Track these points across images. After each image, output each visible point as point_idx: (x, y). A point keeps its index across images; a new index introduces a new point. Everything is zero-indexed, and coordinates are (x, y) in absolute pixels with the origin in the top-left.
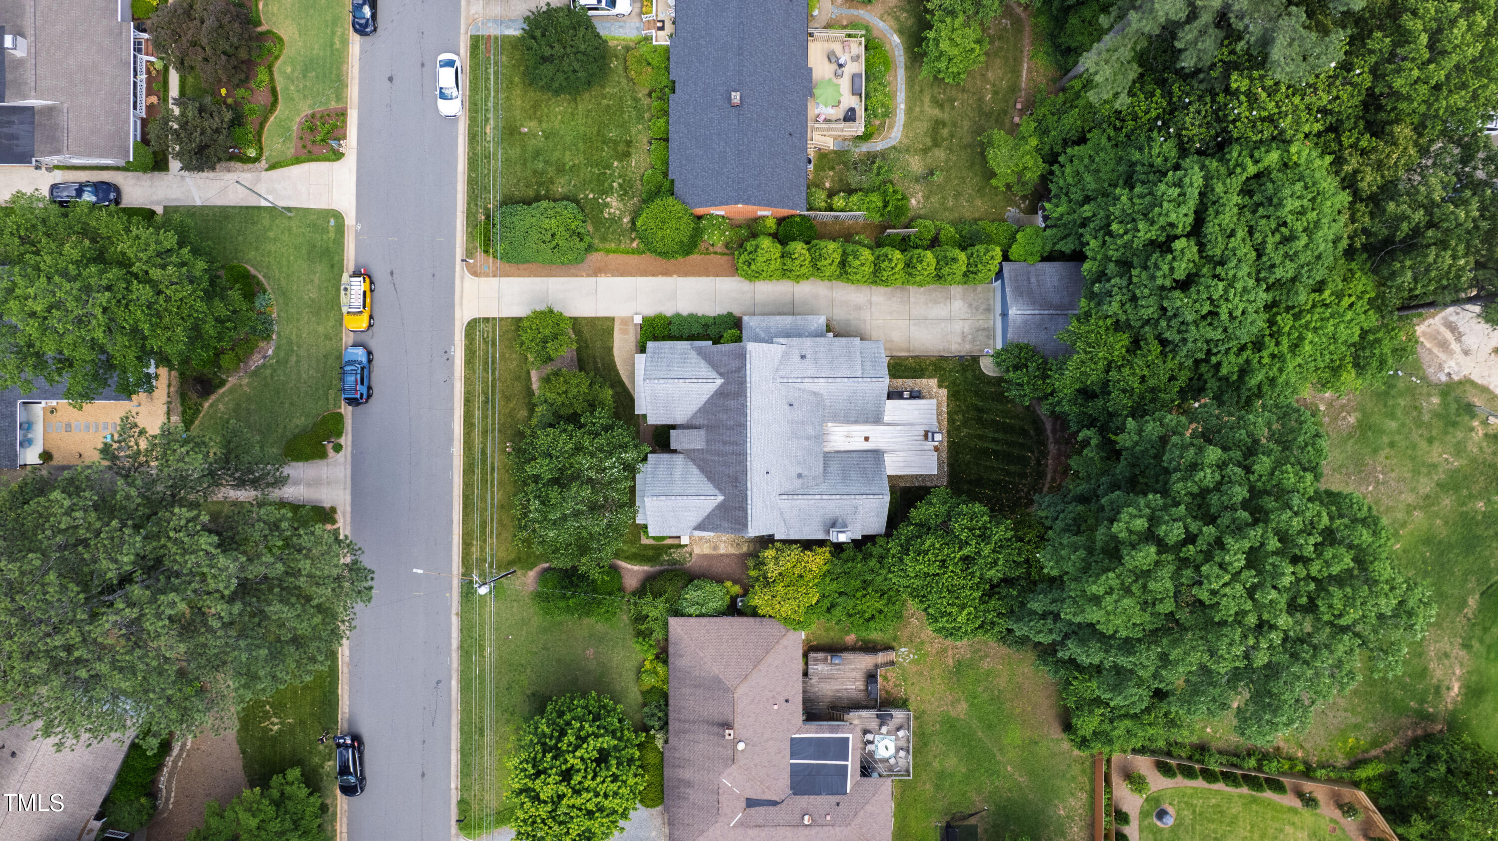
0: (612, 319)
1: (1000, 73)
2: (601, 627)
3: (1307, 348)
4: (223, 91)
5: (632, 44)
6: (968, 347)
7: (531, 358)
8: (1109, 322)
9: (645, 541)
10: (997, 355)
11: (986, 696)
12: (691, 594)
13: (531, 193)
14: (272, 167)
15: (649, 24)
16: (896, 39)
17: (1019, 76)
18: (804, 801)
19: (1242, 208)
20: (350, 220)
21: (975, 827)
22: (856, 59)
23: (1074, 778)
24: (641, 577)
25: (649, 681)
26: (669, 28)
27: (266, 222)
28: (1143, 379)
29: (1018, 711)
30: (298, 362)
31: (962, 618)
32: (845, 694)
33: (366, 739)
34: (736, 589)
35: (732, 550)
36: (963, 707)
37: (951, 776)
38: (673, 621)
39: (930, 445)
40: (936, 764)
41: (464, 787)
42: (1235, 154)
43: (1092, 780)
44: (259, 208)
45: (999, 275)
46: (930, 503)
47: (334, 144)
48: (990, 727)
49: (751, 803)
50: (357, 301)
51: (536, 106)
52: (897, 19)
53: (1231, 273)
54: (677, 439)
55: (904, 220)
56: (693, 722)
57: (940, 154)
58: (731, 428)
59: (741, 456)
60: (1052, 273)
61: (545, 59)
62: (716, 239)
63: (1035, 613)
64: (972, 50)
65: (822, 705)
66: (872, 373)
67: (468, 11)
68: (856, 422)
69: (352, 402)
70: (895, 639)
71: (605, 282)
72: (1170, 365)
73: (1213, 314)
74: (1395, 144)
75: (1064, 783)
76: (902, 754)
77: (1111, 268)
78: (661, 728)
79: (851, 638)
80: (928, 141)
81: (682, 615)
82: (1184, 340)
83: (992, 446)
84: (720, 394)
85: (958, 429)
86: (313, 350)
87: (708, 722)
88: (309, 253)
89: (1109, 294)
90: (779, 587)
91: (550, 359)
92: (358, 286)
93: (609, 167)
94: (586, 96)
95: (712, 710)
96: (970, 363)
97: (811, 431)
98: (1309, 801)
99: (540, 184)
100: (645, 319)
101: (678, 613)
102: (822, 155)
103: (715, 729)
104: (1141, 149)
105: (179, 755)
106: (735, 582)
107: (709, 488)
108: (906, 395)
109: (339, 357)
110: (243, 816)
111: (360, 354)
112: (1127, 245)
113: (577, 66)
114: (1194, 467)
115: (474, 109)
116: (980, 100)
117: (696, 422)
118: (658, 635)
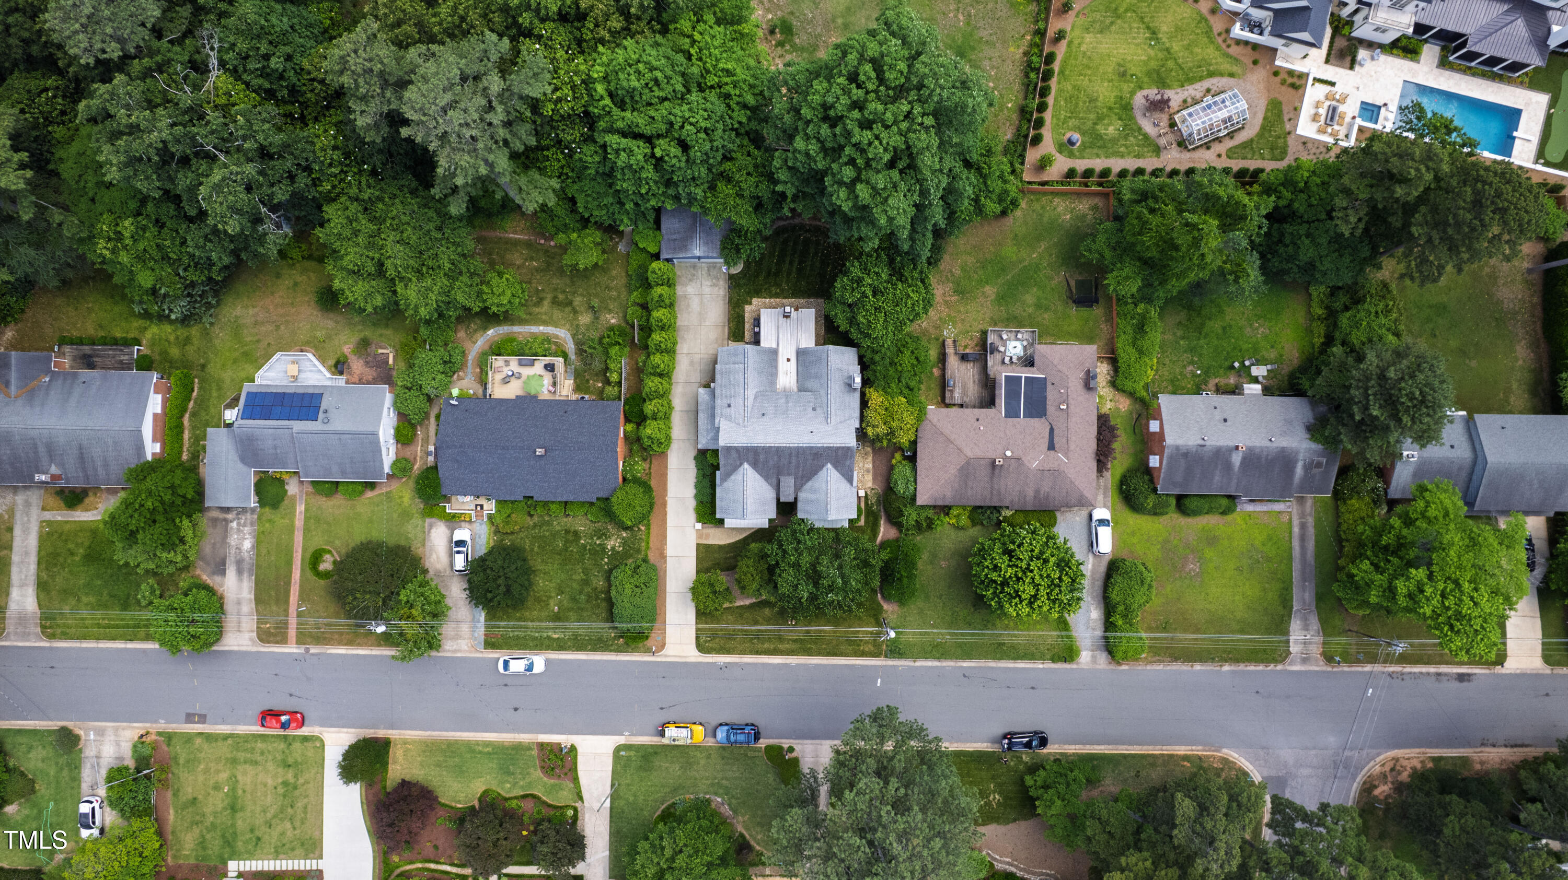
0: (698, 545)
1: (517, 255)
2: (925, 556)
3: (729, 66)
4: (525, 833)
5: (493, 528)
6: (721, 283)
7: (727, 605)
8: (708, 195)
9: (862, 522)
10: (727, 263)
11: (980, 272)
12: (900, 489)
13: (604, 604)
14: (581, 798)
15: (479, 516)
16: (490, 332)
17: (519, 241)
18: (1050, 409)
19: (634, 110)
20: (621, 740)
21: (1078, 282)
22: (507, 363)
23: (1042, 207)
24: (889, 526)
25: (964, 520)
26: (482, 501)
27: (622, 803)
28: (749, 174)
29: (992, 249)
30: (727, 779)
31: (915, 297)
32: (977, 377)
33: (1007, 730)
34: (898, 456)
35: (870, 459)
36: (990, 290)
37: (1039, 299)
38: (919, 502)
39: (794, 314)
40: (1030, 310)
41: (1042, 658)
42: (596, 111)
43: (1045, 193)
44: (611, 808)
45: (668, 260)
46: (836, 315)
47: (565, 751)
48: (1003, 270)
49: (1051, 447)
50: (683, 733)
51: (538, 600)
52: (475, 331)
53: (679, 119)
54: (787, 497)
55: (628, 329)
56: (992, 487)
57: (577, 301)
58: (779, 458)
59: (799, 451)
60: (668, 224)
61: (508, 591)
62: (640, 467)
63: (911, 246)
64: (507, 279)
65: (985, 393)
66: (741, 357)
67: (465, 651)
68: (776, 367)
69: (757, 737)
70: (937, 339)
71: (670, 550)
72: (739, 155)
73: (706, 130)
74: (592, 6)
75: (1047, 215)
76: (1020, 336)
77: (671, 191)
78: (999, 512)
79: (936, 372)
80: (568, 309)
81: (915, 495)
82: (723, 146)
83: (796, 264)
84: (755, 465)
85: (782, 290)
86: (718, 767)
87: (991, 479)
88: (646, 770)
89: (689, 194)
90: (894, 424)
91: (727, 589)
92: (671, 732)
93: (584, 546)
94: (531, 563)
95: (983, 473)
96: (734, 282)
97: (783, 401)
98: (1060, 36)
99: (597, 598)
100: (698, 521)
101: (914, 498)
102: (577, 388)
103: (997, 472)
104: (587, 168)
105: (1016, 867)
106: (893, 457)
107: (822, 474)
108: (756, 330)
109: (724, 748)
110: (1053, 811)
111: (721, 734)
112: (656, 182)
113: (513, 567)
114: (807, 154)
115: (541, 645)
116: (537, 270)
117: (775, 483)
118: (930, 513)
